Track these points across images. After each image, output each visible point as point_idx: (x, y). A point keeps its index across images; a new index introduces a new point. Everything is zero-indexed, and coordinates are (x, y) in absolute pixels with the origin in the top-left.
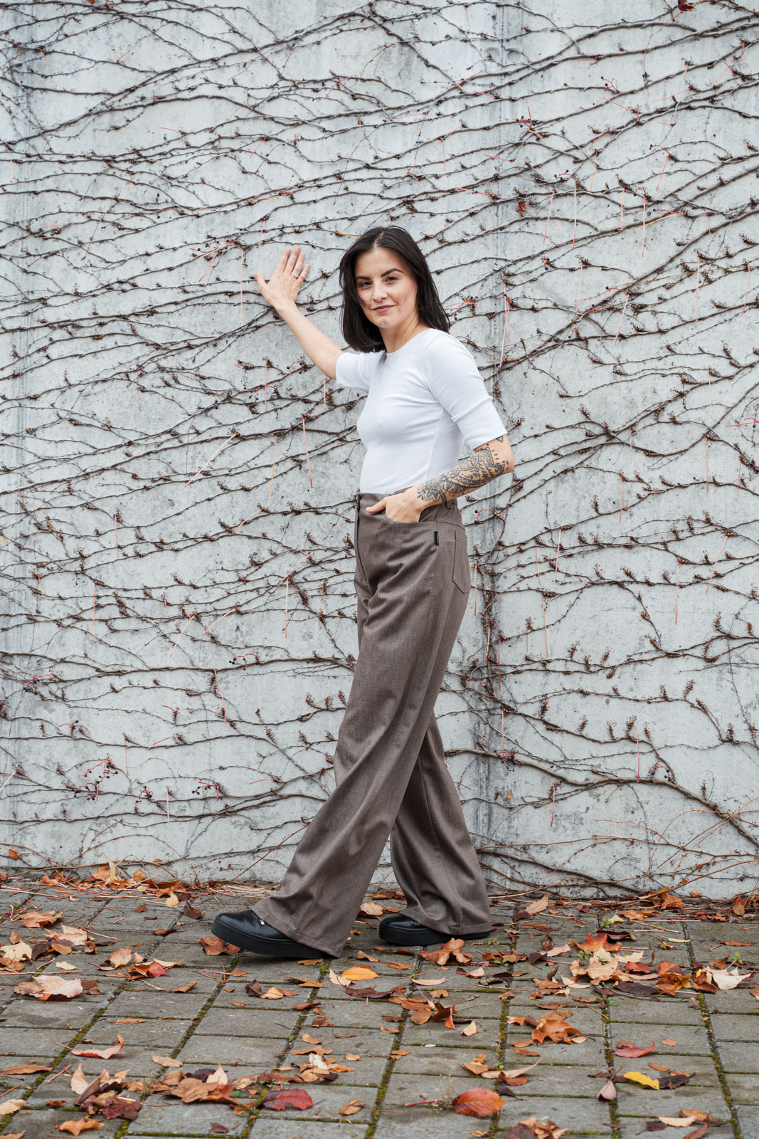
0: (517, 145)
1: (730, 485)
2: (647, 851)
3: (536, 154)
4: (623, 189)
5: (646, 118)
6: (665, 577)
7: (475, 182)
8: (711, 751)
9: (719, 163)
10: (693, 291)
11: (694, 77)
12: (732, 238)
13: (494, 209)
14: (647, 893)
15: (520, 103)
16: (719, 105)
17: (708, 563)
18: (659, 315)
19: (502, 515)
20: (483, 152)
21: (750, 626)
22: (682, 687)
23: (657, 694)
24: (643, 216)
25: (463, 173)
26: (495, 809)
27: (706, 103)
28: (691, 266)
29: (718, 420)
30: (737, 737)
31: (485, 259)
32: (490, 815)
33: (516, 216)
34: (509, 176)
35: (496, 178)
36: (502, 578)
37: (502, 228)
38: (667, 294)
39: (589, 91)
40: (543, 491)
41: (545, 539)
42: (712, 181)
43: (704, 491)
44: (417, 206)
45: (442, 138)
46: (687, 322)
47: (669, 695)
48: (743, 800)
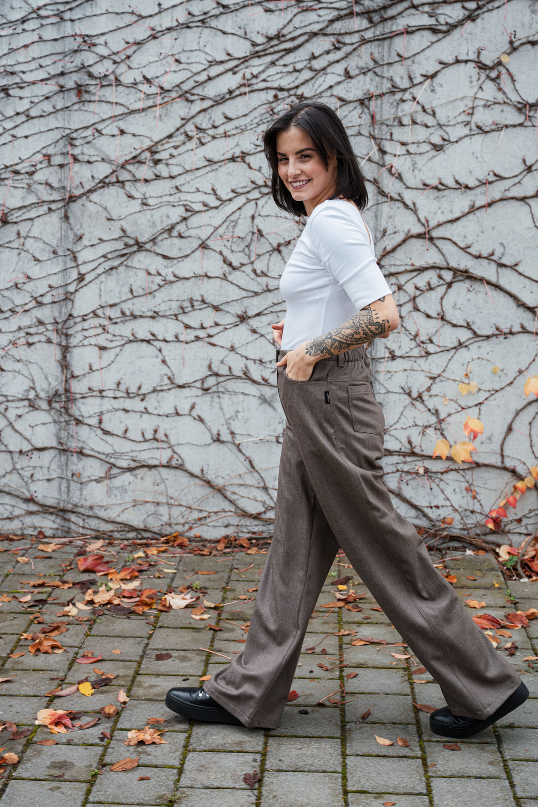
0: (76, 51)
1: (217, 277)
2: (167, 509)
3: (88, 58)
4: (145, 82)
5: (160, 34)
6: (176, 337)
7: (48, 76)
8: (207, 448)
9: (208, 64)
10: (192, 150)
11: (191, 6)
12: (217, 115)
13: (61, 95)
14: (167, 536)
15: (77, 23)
16: (208, 25)
17: (202, 328)
18: (170, 166)
19: (72, 297)
20: (53, 56)
21: (230, 369)
22: (188, 407)
23: (172, 411)
24: (159, 100)
25: (41, 70)
26: (72, 484)
27: (199, 24)
28: (190, 134)
29: (209, 235)
30: (222, 438)
31: (57, 128)
32: (68, 487)
33: (76, 99)
34: (71, 72)
35: (62, 74)
36: (72, 337)
37: (67, 108)
38: (175, 152)
39: (122, 15)
40: (98, 281)
41: (100, 312)
42: (203, 77)
43: (201, 282)
44: (11, 92)
45: (26, 46)
46: (188, 171)
47: (180, 412)
48: (227, 478)
